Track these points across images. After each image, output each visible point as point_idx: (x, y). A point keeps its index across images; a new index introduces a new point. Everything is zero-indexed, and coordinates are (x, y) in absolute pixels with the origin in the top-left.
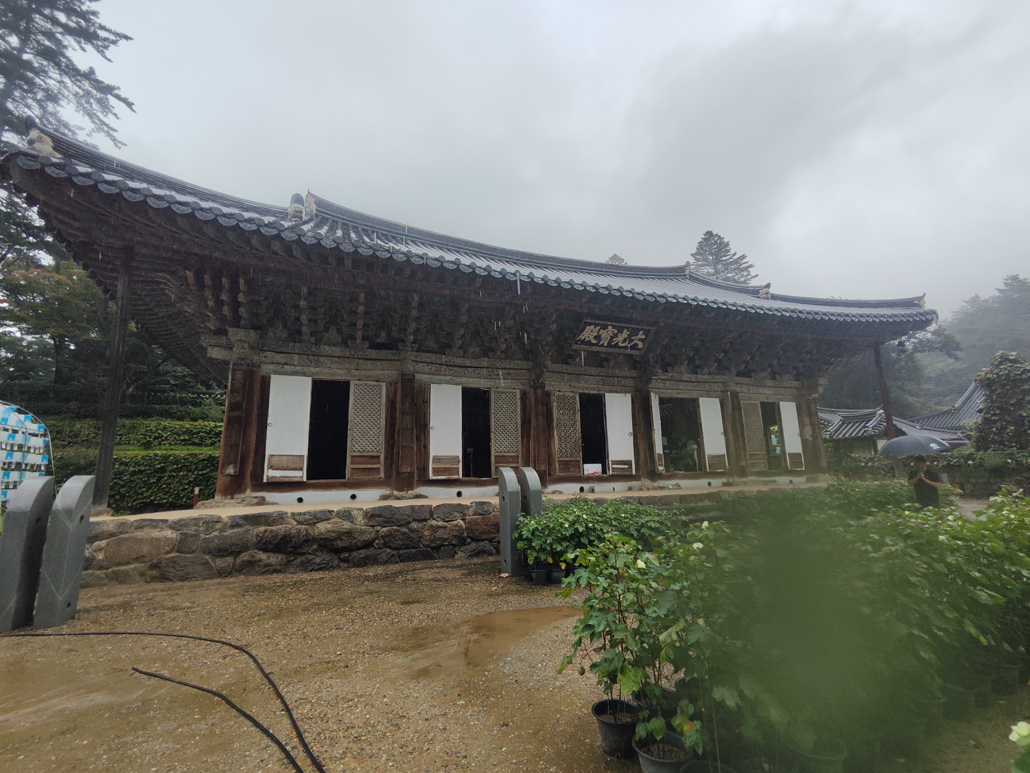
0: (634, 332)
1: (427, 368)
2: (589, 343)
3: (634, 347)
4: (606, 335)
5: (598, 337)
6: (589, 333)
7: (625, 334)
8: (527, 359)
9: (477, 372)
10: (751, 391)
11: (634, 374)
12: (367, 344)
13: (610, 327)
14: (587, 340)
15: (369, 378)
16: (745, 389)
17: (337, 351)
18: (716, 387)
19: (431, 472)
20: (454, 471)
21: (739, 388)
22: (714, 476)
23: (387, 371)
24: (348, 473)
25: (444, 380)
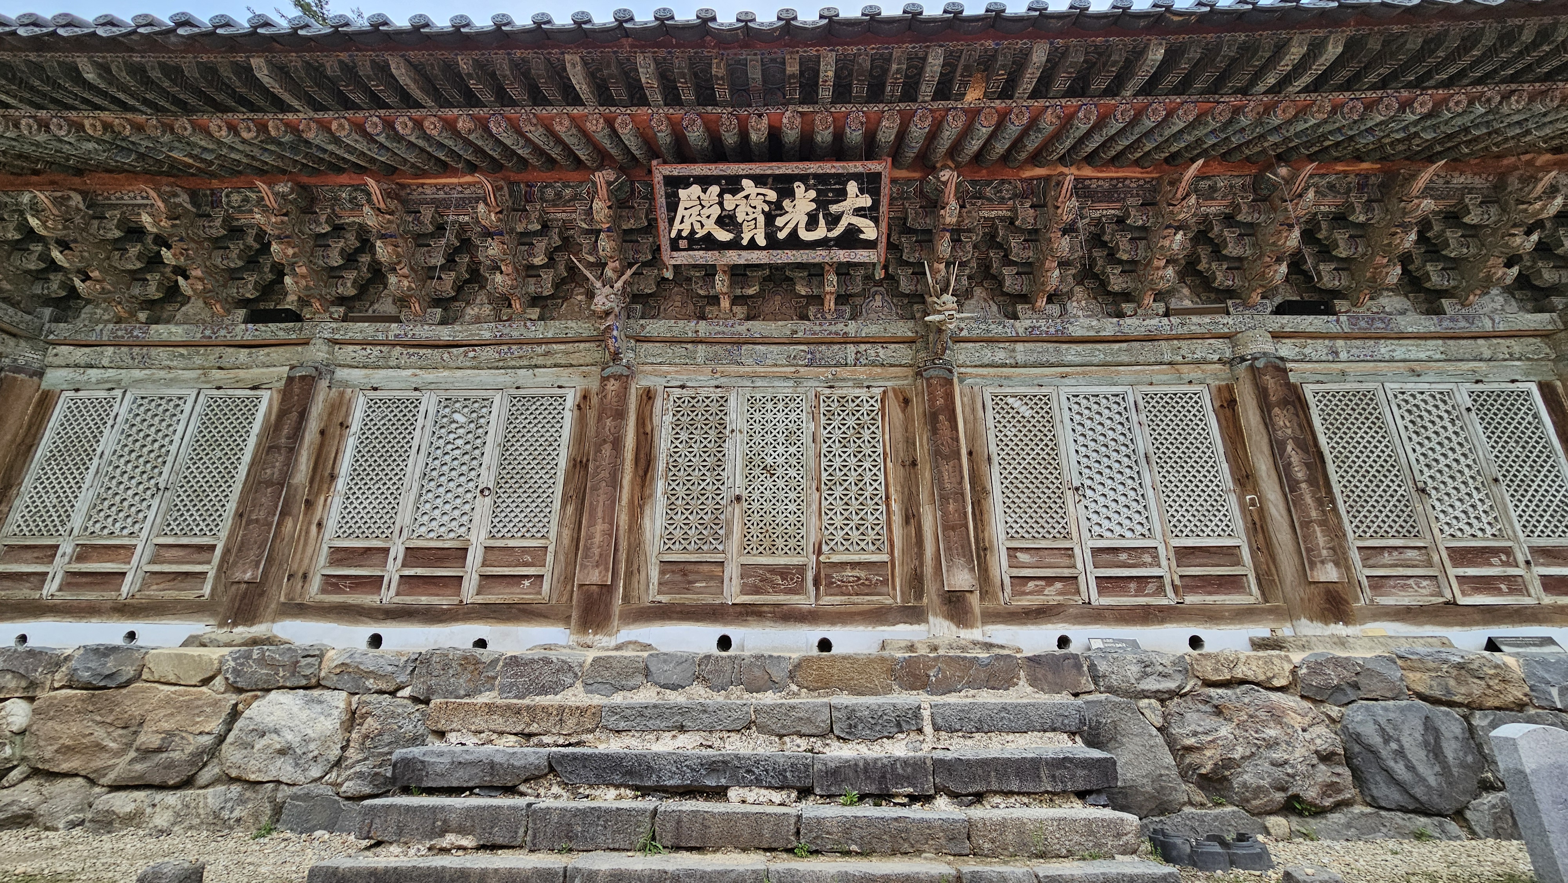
0: (830, 189)
1: (363, 356)
2: (713, 244)
4: (747, 211)
5: (729, 221)
6: (697, 212)
7: (804, 198)
9: (471, 354)
10: (1343, 356)
11: (904, 331)
12: (243, 314)
13: (746, 183)
14: (701, 233)
15: (236, 383)
16: (1318, 349)
18: (1200, 349)
19: (316, 583)
20: (376, 583)
21: (1286, 349)
22: (1212, 616)
23: (279, 367)
24: (128, 588)
25: (397, 379)
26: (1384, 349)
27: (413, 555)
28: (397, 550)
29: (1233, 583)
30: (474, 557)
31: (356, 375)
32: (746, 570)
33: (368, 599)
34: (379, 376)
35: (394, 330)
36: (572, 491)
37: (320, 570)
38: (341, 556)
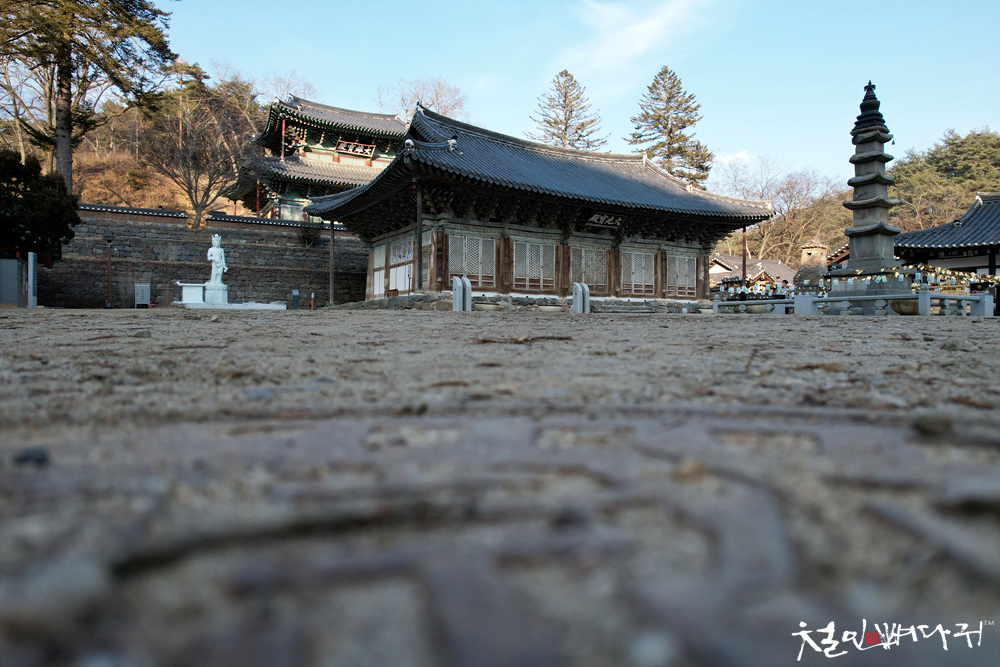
0: (616, 218)
1: (514, 232)
2: (594, 223)
3: (616, 225)
4: (603, 219)
5: (599, 220)
6: (594, 218)
7: (613, 218)
8: (560, 228)
10: (674, 250)
11: (612, 238)
12: (488, 219)
13: (605, 216)
14: (593, 221)
15: (488, 237)
16: (670, 248)
17: (475, 222)
18: (655, 247)
19: (514, 285)
20: (524, 286)
21: (666, 248)
22: (648, 297)
23: (496, 233)
24: (480, 284)
25: (521, 239)
26: (679, 249)
27: (531, 280)
28: (528, 279)
29: (651, 292)
30: (541, 281)
31: (513, 237)
33: (525, 289)
34: (518, 238)
35: (522, 228)
36: (557, 269)
37: (515, 283)
38: (517, 280)
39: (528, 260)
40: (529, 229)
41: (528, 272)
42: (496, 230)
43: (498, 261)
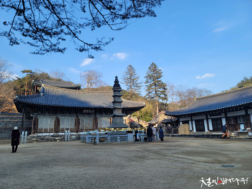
1: (60, 116)
2: (85, 112)
3: (93, 112)
8: (76, 114)
9: (68, 116)
11: (94, 115)
12: (52, 113)
13: (88, 110)
15: (52, 118)
17: (48, 114)
19: (60, 131)
23: (55, 117)
24: (48, 131)
25: (63, 118)
28: (65, 129)
30: (70, 129)
31: (60, 117)
32: (85, 129)
33: (64, 132)
34: (62, 117)
35: (63, 115)
36: (75, 125)
37: (60, 130)
38: (61, 129)
39: (65, 123)
40: (65, 115)
41: (65, 127)
42: (54, 116)
43: (55, 124)
